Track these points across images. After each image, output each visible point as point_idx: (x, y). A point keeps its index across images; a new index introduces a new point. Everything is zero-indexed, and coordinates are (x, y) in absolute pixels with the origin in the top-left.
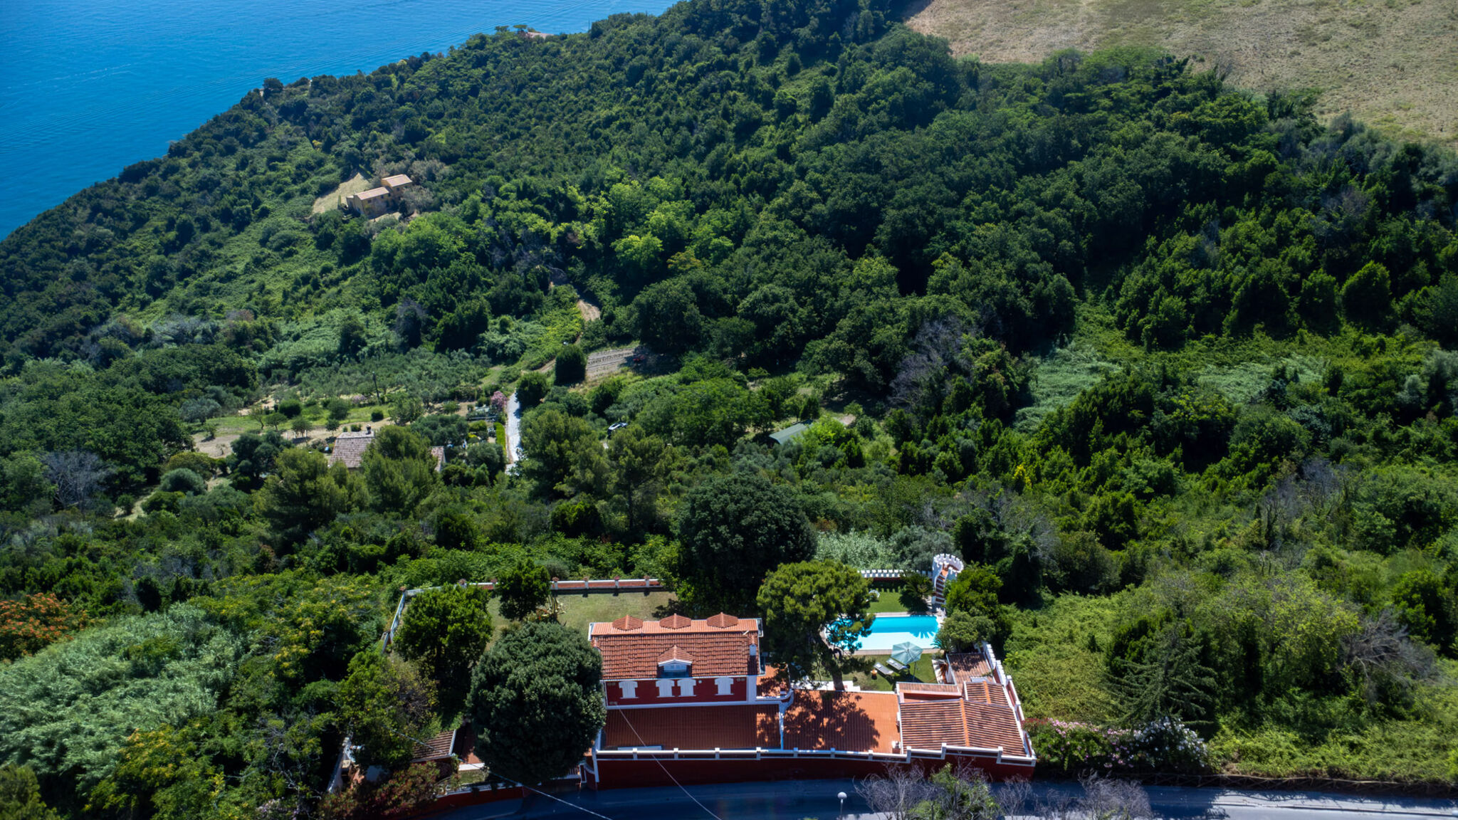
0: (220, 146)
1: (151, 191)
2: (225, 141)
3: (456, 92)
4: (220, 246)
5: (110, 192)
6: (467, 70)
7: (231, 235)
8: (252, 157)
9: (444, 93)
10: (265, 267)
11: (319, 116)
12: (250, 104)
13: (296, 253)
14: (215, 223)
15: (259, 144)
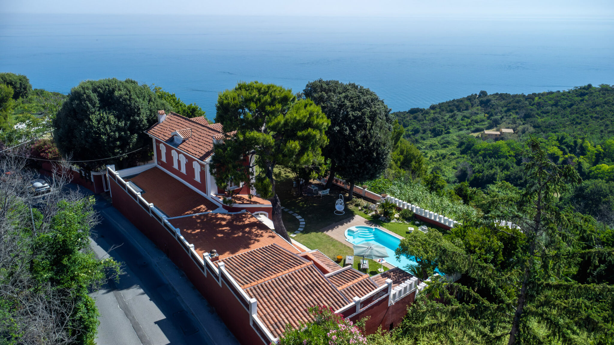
0: (448, 109)
1: (415, 118)
2: (451, 108)
3: (561, 105)
4: (424, 139)
5: (402, 116)
6: (573, 97)
7: (431, 137)
8: (457, 115)
9: (556, 105)
10: (433, 149)
11: (493, 105)
12: (470, 98)
13: (447, 147)
14: (429, 132)
15: (464, 111)
